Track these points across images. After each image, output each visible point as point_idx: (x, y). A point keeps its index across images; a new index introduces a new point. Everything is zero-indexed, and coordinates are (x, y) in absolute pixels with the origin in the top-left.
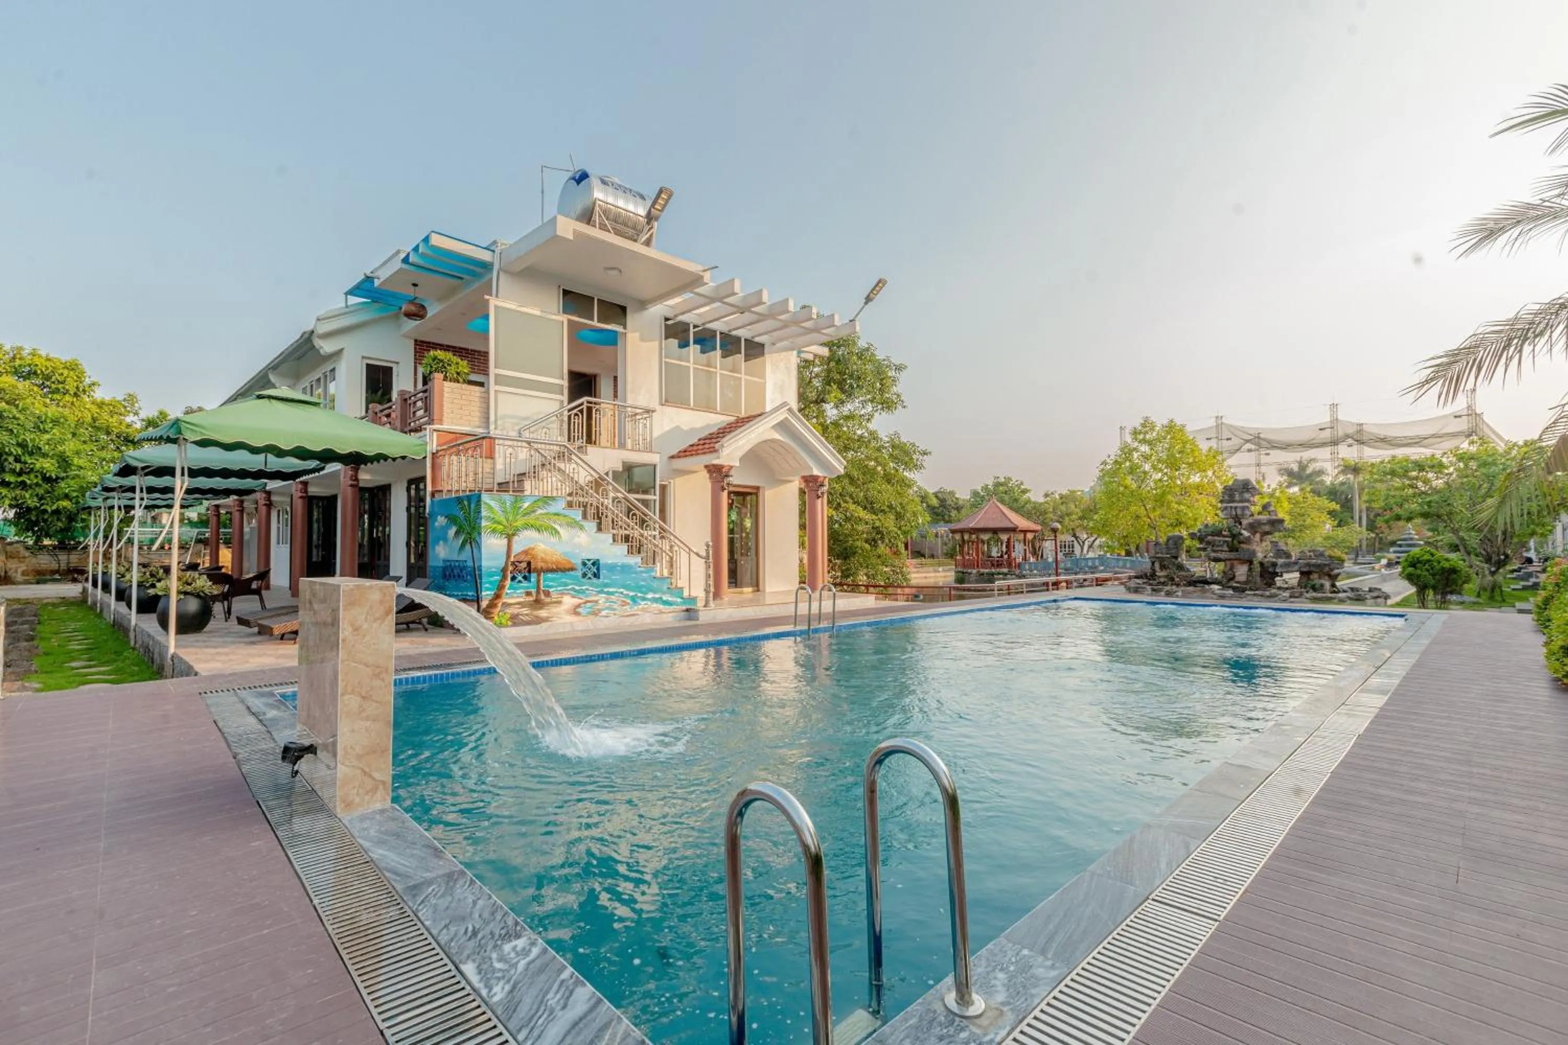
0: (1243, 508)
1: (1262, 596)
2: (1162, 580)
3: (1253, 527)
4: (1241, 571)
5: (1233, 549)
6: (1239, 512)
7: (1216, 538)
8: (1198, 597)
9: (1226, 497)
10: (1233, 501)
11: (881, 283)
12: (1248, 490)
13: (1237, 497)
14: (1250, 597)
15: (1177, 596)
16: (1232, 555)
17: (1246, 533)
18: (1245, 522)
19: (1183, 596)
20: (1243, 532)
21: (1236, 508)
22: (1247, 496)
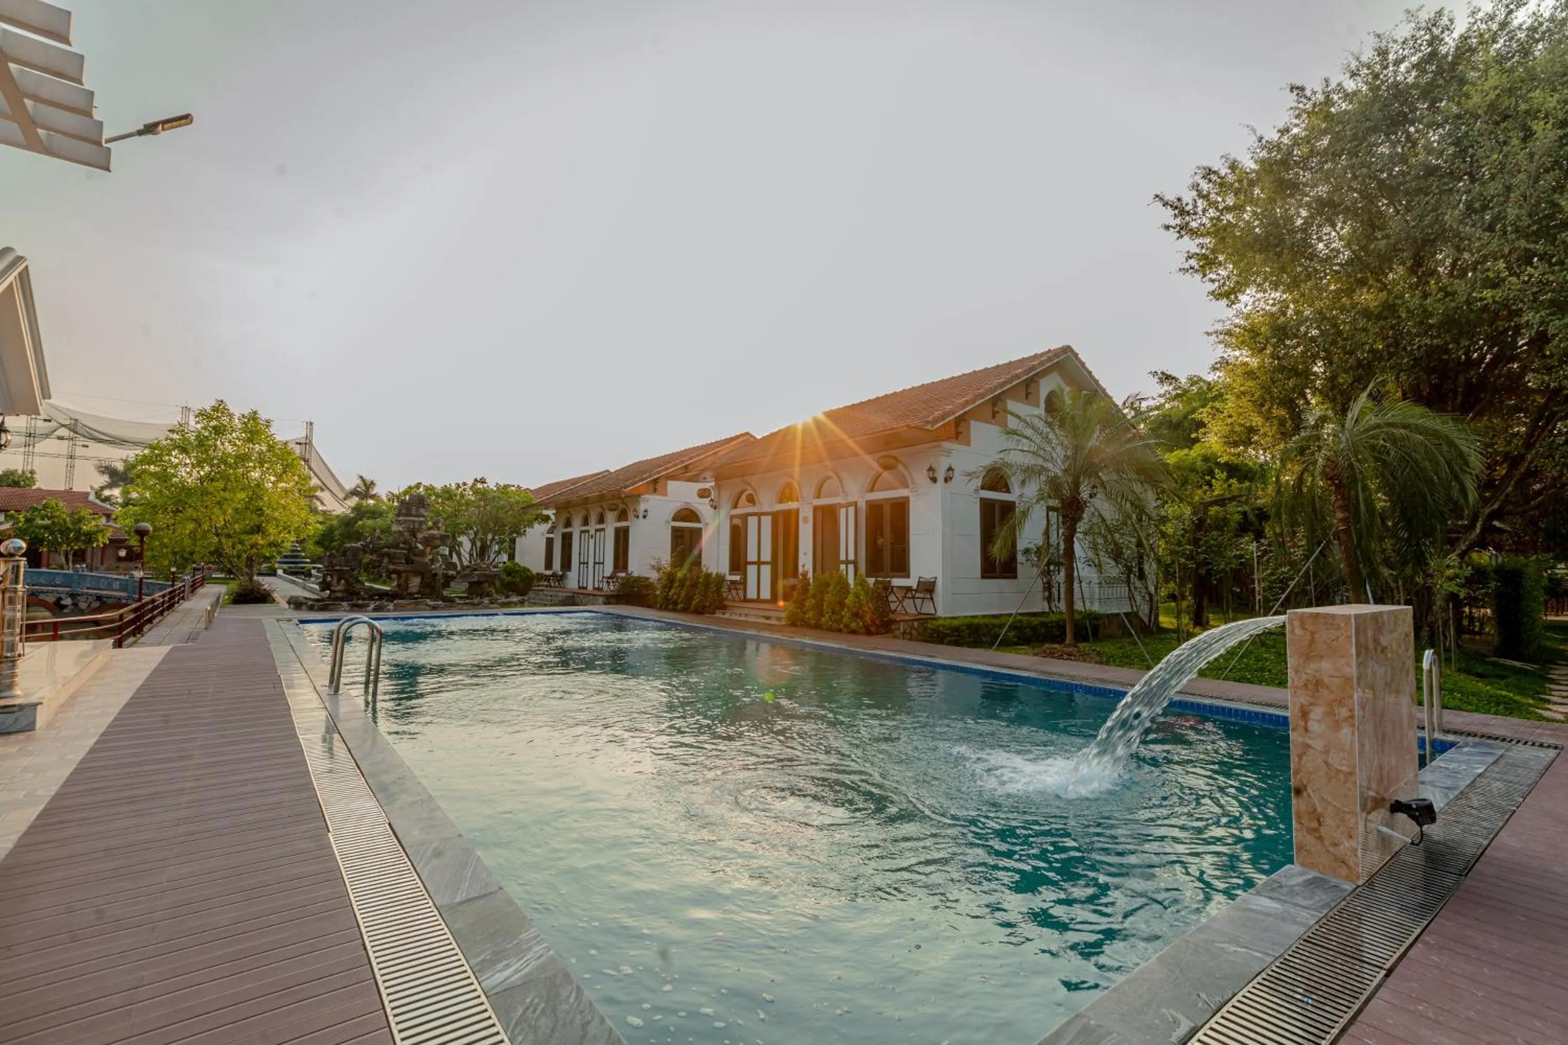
0: (421, 523)
1: (470, 604)
2: (339, 595)
3: (427, 541)
4: (415, 583)
5: (408, 561)
6: (417, 526)
7: (393, 550)
8: (410, 610)
9: (404, 511)
10: (412, 516)
11: (185, 119)
12: (423, 506)
13: (414, 512)
14: (460, 606)
15: (389, 611)
16: (409, 567)
17: (420, 547)
18: (420, 536)
19: (394, 611)
20: (419, 545)
21: (414, 522)
22: (422, 511)
